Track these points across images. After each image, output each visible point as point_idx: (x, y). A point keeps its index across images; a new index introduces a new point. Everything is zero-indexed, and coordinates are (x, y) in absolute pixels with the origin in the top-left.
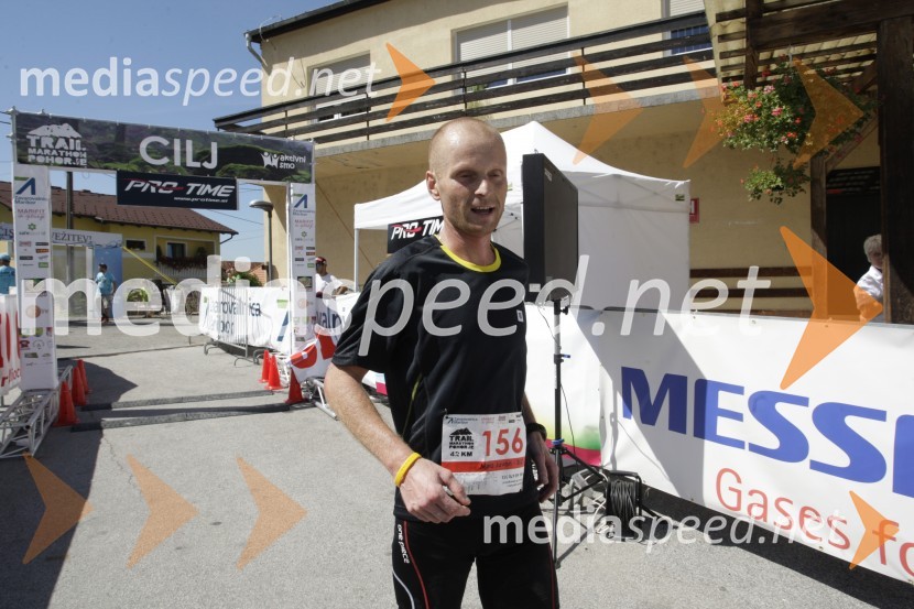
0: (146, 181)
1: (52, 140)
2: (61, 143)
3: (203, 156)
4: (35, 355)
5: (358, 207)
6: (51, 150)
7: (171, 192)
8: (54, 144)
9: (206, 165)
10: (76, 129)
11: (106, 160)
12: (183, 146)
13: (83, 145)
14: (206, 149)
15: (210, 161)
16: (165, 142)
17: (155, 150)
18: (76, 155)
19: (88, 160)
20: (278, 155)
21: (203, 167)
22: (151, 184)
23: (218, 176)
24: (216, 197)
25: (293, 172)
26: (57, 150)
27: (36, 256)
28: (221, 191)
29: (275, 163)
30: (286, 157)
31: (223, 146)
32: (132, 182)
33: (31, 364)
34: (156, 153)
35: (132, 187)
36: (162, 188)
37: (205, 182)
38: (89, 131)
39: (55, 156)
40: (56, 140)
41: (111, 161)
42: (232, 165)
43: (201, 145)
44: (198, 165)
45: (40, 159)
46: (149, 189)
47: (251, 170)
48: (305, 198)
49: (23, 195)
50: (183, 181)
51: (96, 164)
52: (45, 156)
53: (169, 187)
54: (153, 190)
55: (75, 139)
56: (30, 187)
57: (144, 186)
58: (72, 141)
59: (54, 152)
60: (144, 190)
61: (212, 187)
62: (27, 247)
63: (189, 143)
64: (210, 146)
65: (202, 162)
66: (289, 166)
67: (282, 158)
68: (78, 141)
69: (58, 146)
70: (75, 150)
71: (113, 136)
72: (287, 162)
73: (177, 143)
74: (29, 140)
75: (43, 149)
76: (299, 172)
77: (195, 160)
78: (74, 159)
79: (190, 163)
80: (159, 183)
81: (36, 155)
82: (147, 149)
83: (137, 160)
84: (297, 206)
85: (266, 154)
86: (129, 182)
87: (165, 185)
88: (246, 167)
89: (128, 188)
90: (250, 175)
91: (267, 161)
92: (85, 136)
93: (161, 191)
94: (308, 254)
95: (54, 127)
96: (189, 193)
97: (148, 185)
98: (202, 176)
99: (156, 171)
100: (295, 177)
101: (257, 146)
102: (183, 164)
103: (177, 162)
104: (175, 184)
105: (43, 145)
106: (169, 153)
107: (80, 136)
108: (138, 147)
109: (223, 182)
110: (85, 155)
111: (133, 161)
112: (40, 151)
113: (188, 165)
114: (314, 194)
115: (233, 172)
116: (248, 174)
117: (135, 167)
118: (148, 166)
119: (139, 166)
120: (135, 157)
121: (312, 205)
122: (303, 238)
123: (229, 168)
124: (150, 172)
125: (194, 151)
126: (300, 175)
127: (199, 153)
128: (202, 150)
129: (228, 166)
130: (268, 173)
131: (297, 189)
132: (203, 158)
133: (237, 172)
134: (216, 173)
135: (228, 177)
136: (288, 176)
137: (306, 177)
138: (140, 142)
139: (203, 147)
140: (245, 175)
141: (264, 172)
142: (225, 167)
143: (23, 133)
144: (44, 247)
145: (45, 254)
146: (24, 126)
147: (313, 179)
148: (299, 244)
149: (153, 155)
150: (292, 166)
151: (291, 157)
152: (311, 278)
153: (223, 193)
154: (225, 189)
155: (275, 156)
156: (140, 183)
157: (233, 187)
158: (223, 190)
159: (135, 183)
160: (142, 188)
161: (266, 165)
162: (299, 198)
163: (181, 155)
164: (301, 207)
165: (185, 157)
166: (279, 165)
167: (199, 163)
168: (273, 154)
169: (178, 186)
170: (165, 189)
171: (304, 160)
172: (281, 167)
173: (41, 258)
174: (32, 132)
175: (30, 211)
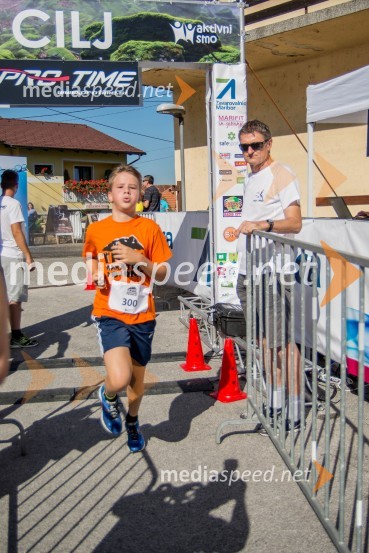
0: (21, 70)
3: (95, 32)
5: (311, 90)
7: (53, 83)
9: (98, 44)
12: (67, 22)
14: (96, 23)
15: (102, 40)
16: (44, 16)
17: (33, 28)
20: (195, 25)
21: (93, 47)
22: (28, 75)
23: (113, 58)
25: (216, 47)
28: (118, 81)
29: (190, 36)
30: (205, 28)
31: (120, 17)
32: (4, 73)
34: (33, 32)
35: (5, 80)
36: (42, 78)
37: (97, 67)
42: (131, 43)
43: (90, 18)
44: (86, 45)
47: (157, 48)
48: (232, 84)
50: (68, 68)
53: (51, 77)
54: (30, 83)
57: (19, 78)
60: (18, 83)
63: (75, 16)
64: (102, 17)
65: (93, 40)
66: (210, 40)
67: (200, 29)
72: (206, 34)
73: (60, 16)
76: (223, 47)
77: (85, 37)
79: (78, 43)
80: (37, 73)
82: (21, 27)
84: (220, 96)
85: (177, 24)
87: (45, 75)
88: (151, 44)
90: (157, 54)
91: (179, 34)
94: (237, 164)
97: (24, 76)
98: (93, 60)
99: (33, 57)
100: (218, 55)
101: (165, 15)
102: (69, 46)
103: (61, 43)
104: (58, 73)
106: (50, 31)
108: (10, 25)
109: (120, 67)
111: (5, 45)
113: (74, 46)
114: (243, 77)
115: (133, 53)
116: (154, 54)
117: (8, 53)
118: (23, 51)
119: (12, 50)
120: (6, 39)
121: (242, 95)
122: (229, 141)
123: (128, 48)
124: (25, 58)
125: (81, 26)
126: (225, 51)
127: (89, 29)
128: (92, 25)
129: (126, 45)
130: (180, 52)
131: (222, 72)
132: (94, 35)
133: (140, 53)
134: (112, 55)
135: (127, 59)
136: (207, 54)
137: (233, 54)
138: (13, 19)
139: (94, 20)
140: (150, 56)
141: (175, 50)
142: (123, 46)
147: (242, 58)
148: (225, 149)
149: (30, 35)
150: (213, 39)
151: (211, 27)
152: (241, 197)
153: (120, 82)
154: (124, 76)
155: (190, 26)
156: (13, 75)
157: (134, 73)
158: (120, 78)
159: (8, 75)
160: (16, 80)
161: (177, 40)
162: (223, 86)
163: (65, 33)
164: (227, 97)
165: (70, 36)
166: (195, 38)
167: (89, 43)
168: (187, 24)
169: (62, 76)
170: (44, 81)
171: (229, 30)
172: (198, 42)
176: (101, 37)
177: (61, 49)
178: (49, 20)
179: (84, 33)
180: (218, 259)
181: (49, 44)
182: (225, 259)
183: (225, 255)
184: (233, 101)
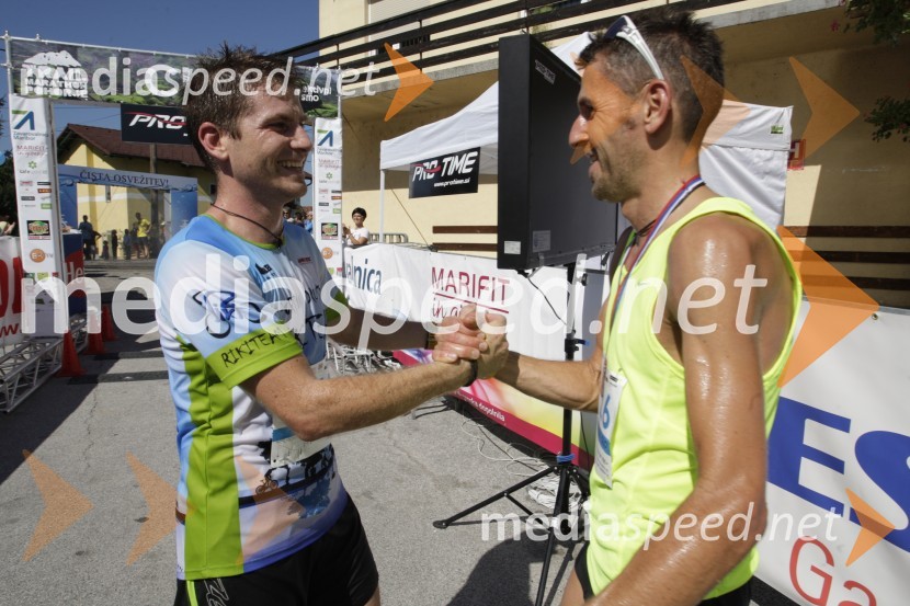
0: (153, 115)
5: (384, 144)
7: (179, 127)
10: (75, 56)
20: (300, 86)
22: (158, 119)
25: (317, 105)
27: (38, 196)
32: (137, 117)
35: (138, 122)
36: (169, 122)
38: (89, 59)
46: (156, 124)
48: (330, 135)
49: (22, 130)
53: (178, 121)
54: (160, 125)
56: (28, 121)
57: (151, 121)
60: (150, 125)
62: (28, 187)
76: (324, 105)
80: (167, 118)
86: (134, 116)
87: (173, 119)
89: (133, 123)
92: (85, 65)
93: (169, 126)
94: (333, 198)
95: (51, 54)
97: (154, 119)
99: (162, 104)
100: (319, 110)
104: (183, 118)
114: (340, 130)
117: (141, 100)
118: (154, 98)
119: (145, 98)
121: (338, 144)
122: (327, 179)
124: (157, 105)
126: (325, 108)
131: (322, 125)
136: (311, 110)
137: (331, 111)
143: (18, 62)
144: (47, 187)
145: (48, 194)
146: (20, 53)
147: (339, 114)
148: (324, 186)
152: (337, 225)
156: (146, 118)
159: (141, 118)
160: (148, 123)
162: (323, 136)
164: (326, 144)
170: (173, 125)
173: (43, 199)
174: (27, 61)
175: (30, 147)
184: (331, 148)
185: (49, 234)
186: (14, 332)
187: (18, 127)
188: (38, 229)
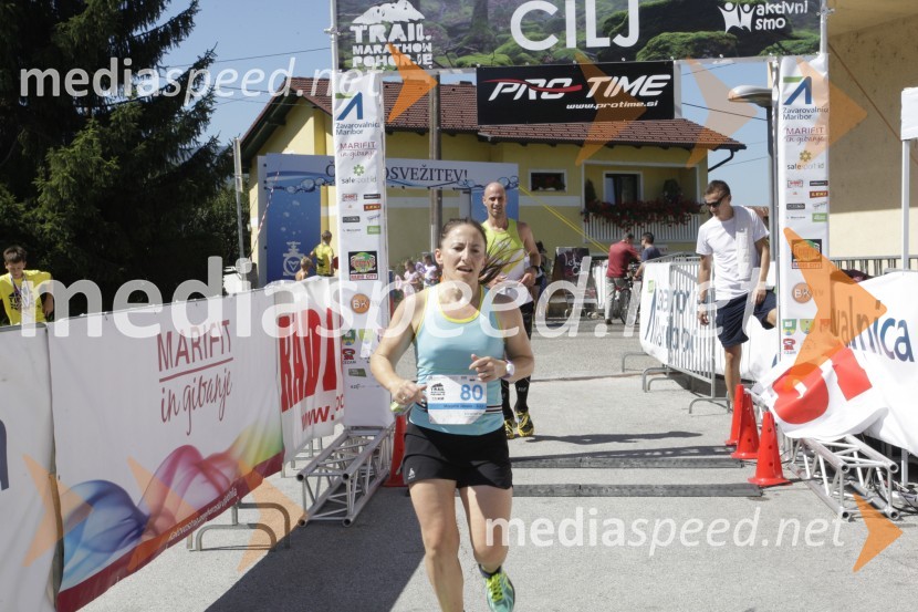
0: (521, 80)
1: (383, 29)
2: (397, 31)
3: (614, 25)
4: (362, 373)
6: (383, 44)
7: (560, 95)
8: (387, 34)
9: (620, 41)
10: (417, 5)
11: (461, 52)
12: (580, 13)
13: (427, 30)
14: (619, 12)
16: (551, 9)
17: (535, 25)
18: (417, 48)
19: (434, 56)
20: (754, 5)
22: (530, 85)
23: (640, 59)
24: (638, 98)
25: (783, 34)
26: (392, 43)
27: (364, 215)
30: (769, 7)
31: (650, 2)
32: (500, 85)
33: (357, 387)
34: (537, 30)
35: (500, 94)
36: (545, 89)
38: (435, 4)
39: (388, 55)
40: (389, 26)
41: (468, 52)
42: (665, 36)
43: (610, 6)
44: (605, 42)
45: (368, 61)
46: (526, 93)
47: (699, 40)
48: (807, 84)
49: (347, 121)
50: (581, 75)
51: (444, 61)
52: (374, 55)
53: (558, 87)
54: (532, 95)
55: (415, 23)
56: (355, 108)
57: (518, 89)
58: (411, 26)
59: (387, 49)
60: (517, 97)
61: (630, 81)
62: (352, 203)
63: (591, 6)
64: (626, 5)
66: (774, 24)
67: (761, 10)
68: (420, 26)
69: (392, 39)
70: (415, 41)
71: (470, 10)
72: (769, 16)
73: (571, 7)
74: (354, 33)
75: (372, 45)
76: (795, 33)
77: (599, 34)
78: (414, 55)
79: (594, 41)
80: (541, 82)
81: (363, 56)
82: (522, 24)
83: (508, 45)
84: (789, 102)
85: (729, 6)
86: (496, 84)
87: (550, 85)
88: (692, 35)
89: (493, 97)
90: (700, 50)
91: (731, 18)
92: (430, 16)
93: (545, 96)
94: (813, 194)
95: (386, 7)
96: (590, 95)
97: (524, 87)
98: (614, 62)
99: (536, 62)
100: (786, 44)
102: (581, 45)
103: (571, 42)
104: (567, 82)
105: (372, 40)
106: (558, 26)
107: (422, 17)
108: (509, 23)
109: (650, 69)
110: (429, 47)
111: (500, 49)
112: (368, 48)
113: (589, 45)
114: (824, 74)
115: (667, 49)
116: (696, 49)
117: (504, 58)
118: (523, 54)
119: (509, 55)
120: (504, 41)
121: (821, 100)
122: (802, 163)
123: (660, 42)
124: (527, 64)
125: (598, 18)
126: (797, 38)
127: (608, 21)
128: (612, 15)
129: (658, 38)
130: (733, 44)
131: (793, 68)
132: (615, 29)
133: (676, 48)
134: (639, 53)
135: (659, 58)
136: (772, 44)
137: (809, 42)
138: (511, 15)
139: (615, 9)
140: (690, 51)
141: (725, 41)
142: (653, 41)
143: (345, 24)
144: (375, 201)
145: (375, 212)
146: (347, 12)
147: (822, 45)
148: (796, 174)
149: (532, 34)
150: (780, 23)
151: (778, 6)
152: (819, 241)
153: (649, 89)
154: (654, 81)
155: (747, 7)
156: (511, 86)
157: (668, 77)
158: (649, 84)
159: (504, 87)
160: (515, 93)
161: (728, 27)
162: (794, 86)
163: (577, 29)
164: (800, 102)
165: (584, 31)
166: (753, 23)
167: (608, 39)
168: (742, 5)
169: (572, 85)
170: (550, 93)
171: (804, 8)
172: (758, 28)
173: (371, 219)
174: (356, 21)
175: (356, 145)
176: (625, 32)
177: (571, 50)
178: (557, 13)
179: (601, 28)
180: (785, 327)
181: (557, 45)
182: (794, 327)
183: (794, 321)
184: (809, 107)
185: (376, 272)
186: (324, 419)
187: (342, 117)
188: (362, 263)
